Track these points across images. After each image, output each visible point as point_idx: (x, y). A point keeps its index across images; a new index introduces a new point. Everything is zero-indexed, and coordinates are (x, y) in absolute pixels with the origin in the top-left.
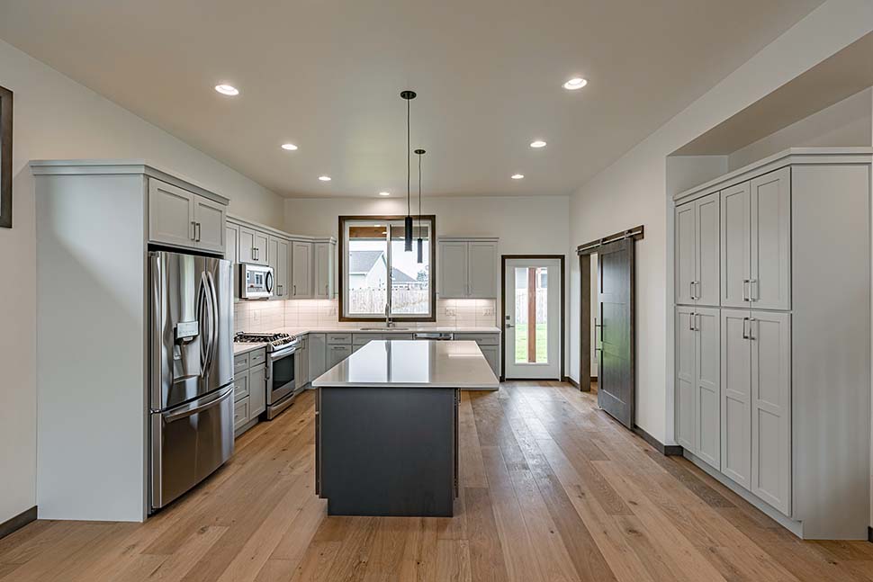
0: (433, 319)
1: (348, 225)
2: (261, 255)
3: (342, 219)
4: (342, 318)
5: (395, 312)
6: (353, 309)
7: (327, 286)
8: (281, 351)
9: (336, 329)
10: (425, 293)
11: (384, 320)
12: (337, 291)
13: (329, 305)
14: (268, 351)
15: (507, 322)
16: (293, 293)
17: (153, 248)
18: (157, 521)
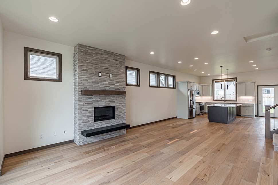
0: (236, 101)
1: (215, 81)
2: (198, 89)
3: (213, 80)
4: (213, 100)
5: (226, 99)
6: (216, 99)
7: (210, 94)
8: (201, 105)
9: (212, 102)
10: (235, 96)
11: (223, 101)
12: (212, 95)
13: (211, 98)
14: (199, 104)
15: (259, 102)
16: (203, 95)
17: (188, 90)
18: (189, 120)
